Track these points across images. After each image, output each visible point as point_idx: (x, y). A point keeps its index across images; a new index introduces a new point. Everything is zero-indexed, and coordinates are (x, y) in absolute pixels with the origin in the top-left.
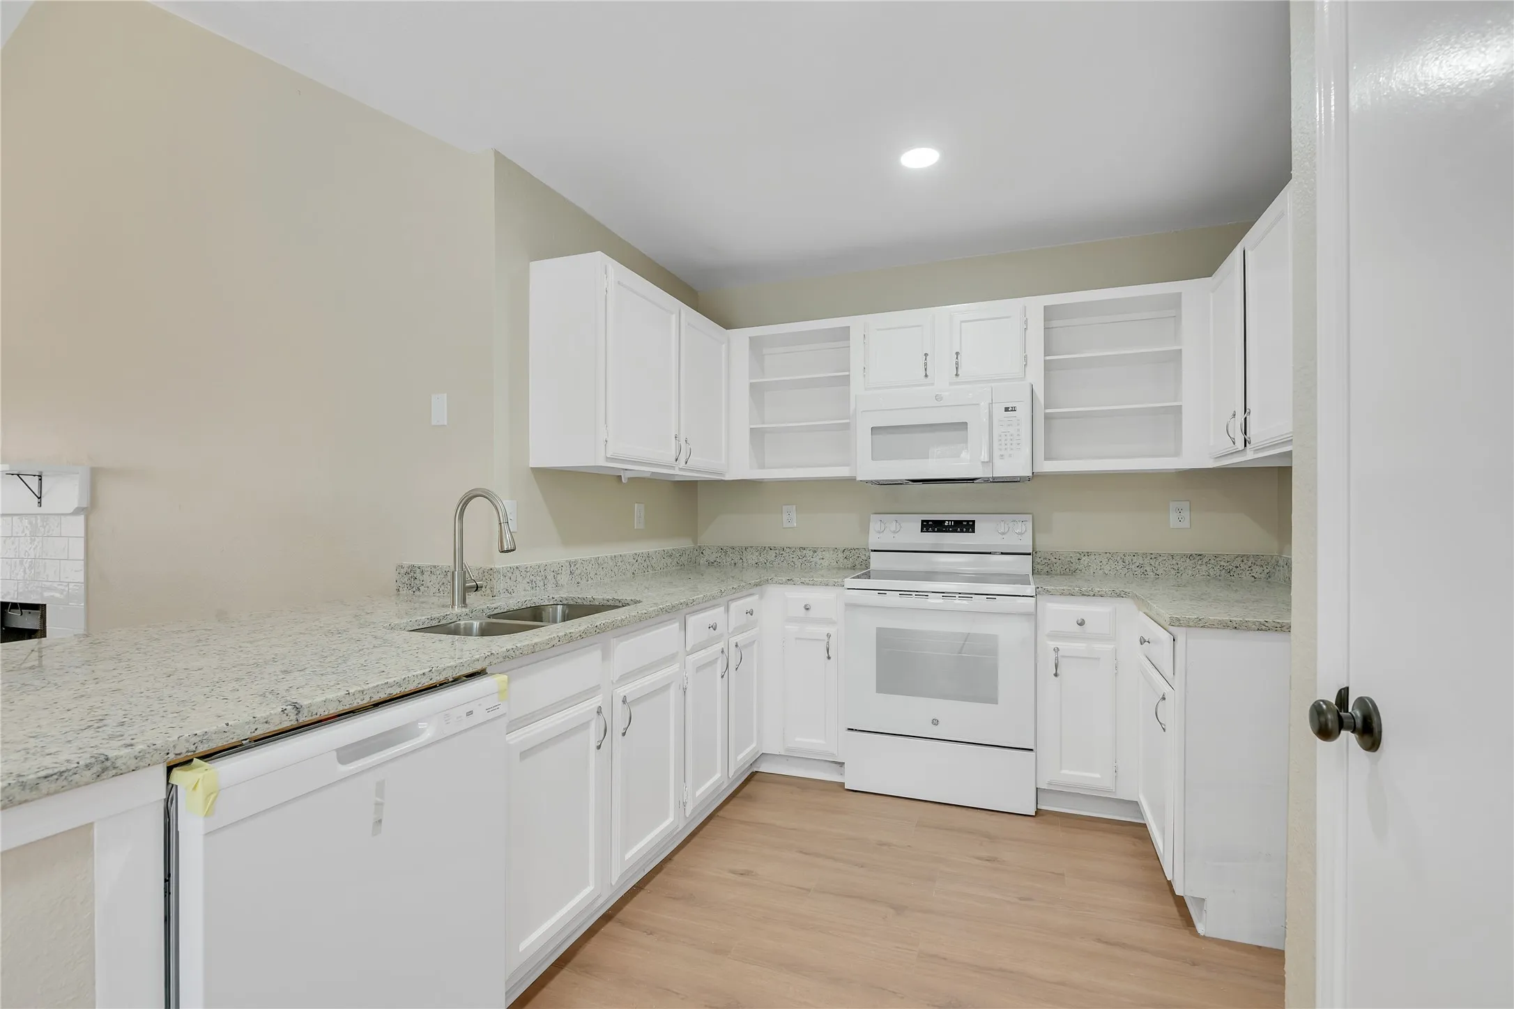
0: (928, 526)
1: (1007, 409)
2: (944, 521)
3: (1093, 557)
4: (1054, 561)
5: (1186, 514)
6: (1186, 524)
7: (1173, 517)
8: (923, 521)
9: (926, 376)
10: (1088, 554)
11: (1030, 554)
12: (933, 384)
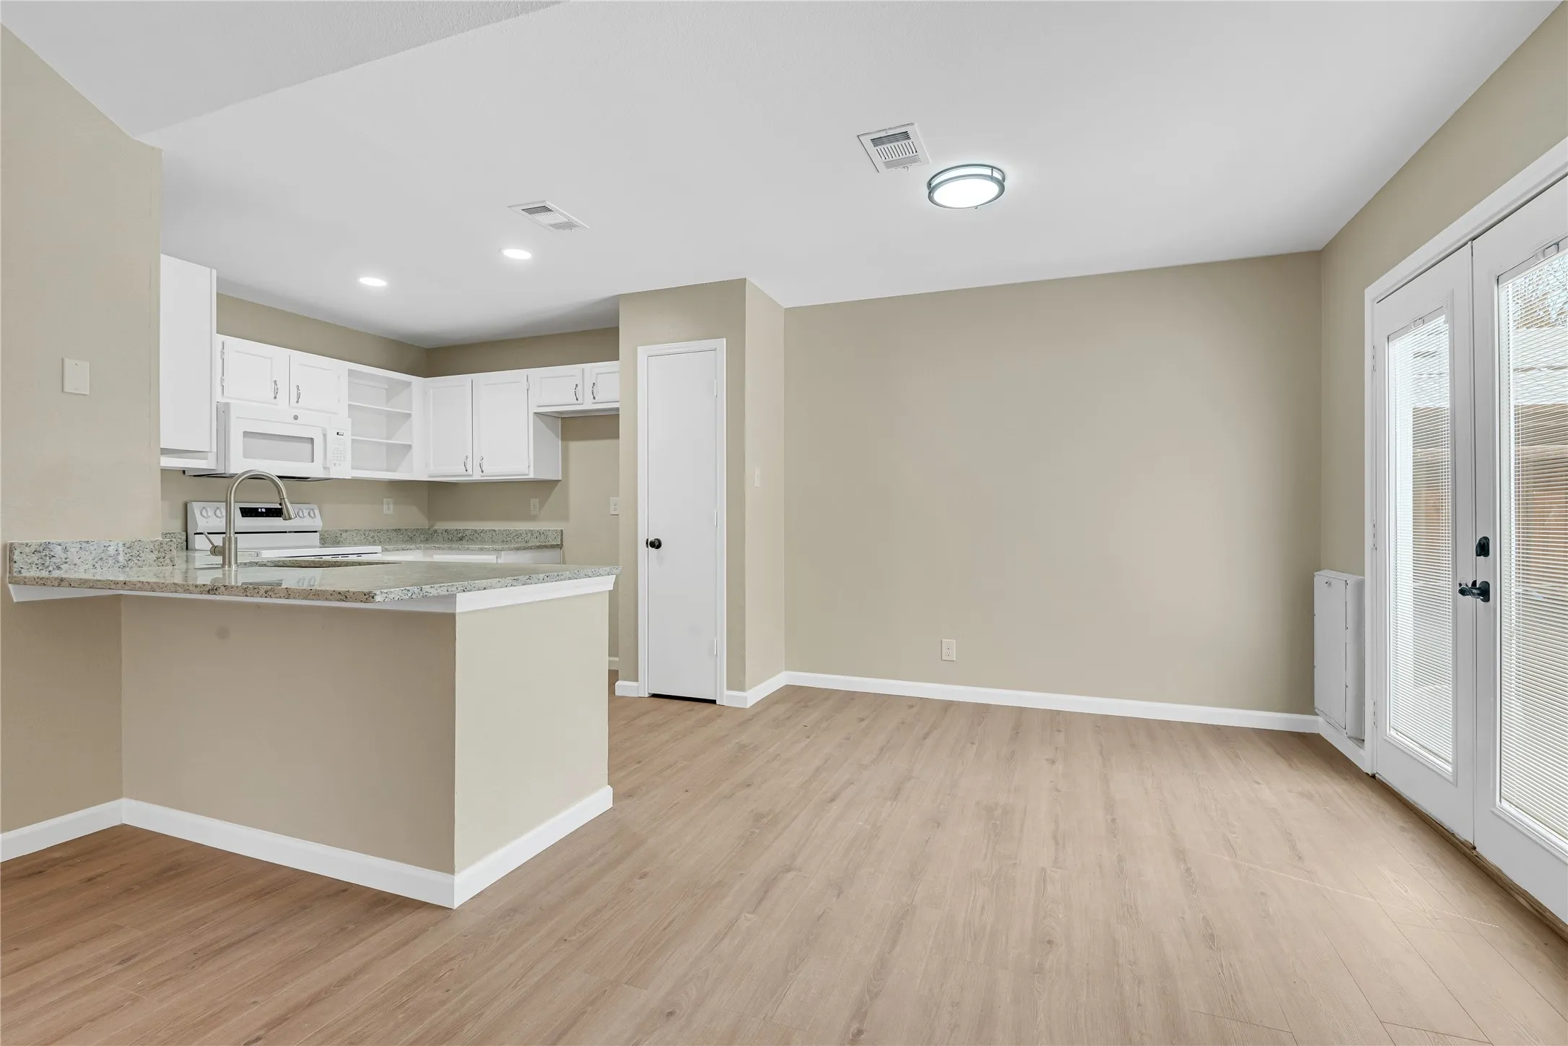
0: (247, 512)
1: (338, 434)
2: (258, 509)
3: (349, 533)
4: (327, 536)
5: (392, 506)
6: (391, 512)
7: (385, 506)
8: (241, 509)
9: (275, 398)
10: (346, 531)
11: (316, 532)
12: (276, 404)
